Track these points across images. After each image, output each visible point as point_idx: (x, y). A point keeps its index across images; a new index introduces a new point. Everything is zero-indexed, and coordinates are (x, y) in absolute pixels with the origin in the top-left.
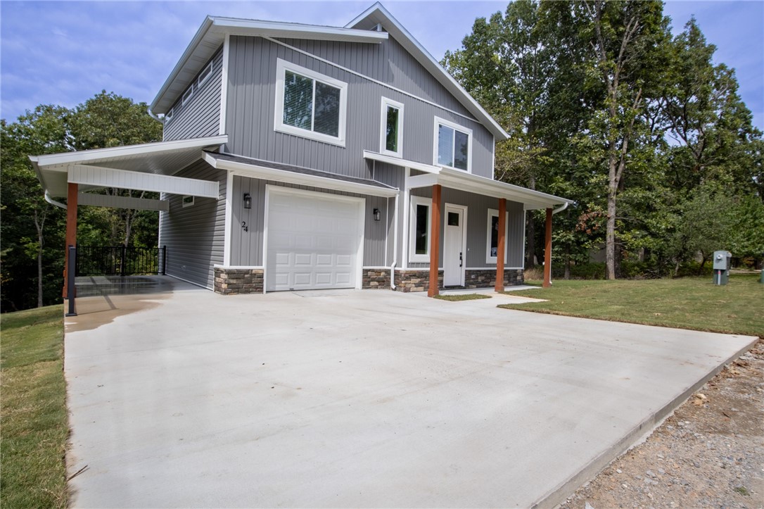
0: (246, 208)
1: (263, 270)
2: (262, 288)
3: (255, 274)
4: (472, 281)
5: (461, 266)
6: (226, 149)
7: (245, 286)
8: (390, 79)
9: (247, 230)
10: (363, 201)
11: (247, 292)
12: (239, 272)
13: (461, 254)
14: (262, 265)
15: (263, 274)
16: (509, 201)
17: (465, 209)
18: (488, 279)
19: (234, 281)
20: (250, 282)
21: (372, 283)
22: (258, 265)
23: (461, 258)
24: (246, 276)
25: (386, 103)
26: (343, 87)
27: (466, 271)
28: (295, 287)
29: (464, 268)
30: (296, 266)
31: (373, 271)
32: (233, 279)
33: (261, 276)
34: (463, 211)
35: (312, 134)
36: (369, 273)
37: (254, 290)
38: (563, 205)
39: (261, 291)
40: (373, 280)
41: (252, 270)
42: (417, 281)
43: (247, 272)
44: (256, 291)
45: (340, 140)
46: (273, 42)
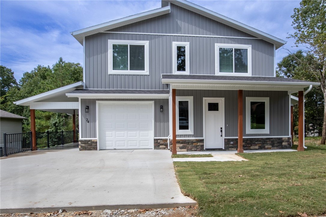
0: (86, 112)
1: (97, 140)
2: (97, 148)
3: (93, 142)
4: (231, 145)
5: (221, 136)
6: (86, 87)
7: (89, 147)
8: (178, 30)
9: (89, 122)
10: (153, 102)
11: (90, 149)
12: (85, 141)
13: (221, 128)
14: (96, 138)
15: (97, 142)
16: (245, 91)
17: (223, 99)
18: (248, 144)
19: (84, 145)
20: (91, 145)
21: (161, 146)
22: (95, 138)
23: (221, 131)
24: (89, 142)
25: (175, 45)
26: (146, 44)
27: (225, 139)
28: (117, 148)
29: (224, 137)
30: (116, 138)
31: (161, 139)
32: (83, 144)
33: (96, 143)
34: (221, 102)
35: (129, 72)
36: (159, 141)
37: (93, 149)
38: (308, 88)
39: (96, 149)
40: (162, 145)
41: (92, 140)
42: (181, 145)
43: (89, 141)
44: (94, 149)
45: (146, 71)
46: (106, 33)
